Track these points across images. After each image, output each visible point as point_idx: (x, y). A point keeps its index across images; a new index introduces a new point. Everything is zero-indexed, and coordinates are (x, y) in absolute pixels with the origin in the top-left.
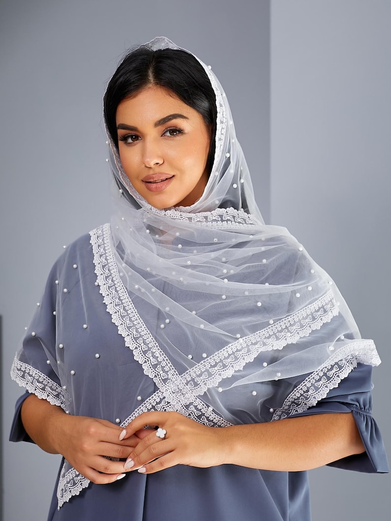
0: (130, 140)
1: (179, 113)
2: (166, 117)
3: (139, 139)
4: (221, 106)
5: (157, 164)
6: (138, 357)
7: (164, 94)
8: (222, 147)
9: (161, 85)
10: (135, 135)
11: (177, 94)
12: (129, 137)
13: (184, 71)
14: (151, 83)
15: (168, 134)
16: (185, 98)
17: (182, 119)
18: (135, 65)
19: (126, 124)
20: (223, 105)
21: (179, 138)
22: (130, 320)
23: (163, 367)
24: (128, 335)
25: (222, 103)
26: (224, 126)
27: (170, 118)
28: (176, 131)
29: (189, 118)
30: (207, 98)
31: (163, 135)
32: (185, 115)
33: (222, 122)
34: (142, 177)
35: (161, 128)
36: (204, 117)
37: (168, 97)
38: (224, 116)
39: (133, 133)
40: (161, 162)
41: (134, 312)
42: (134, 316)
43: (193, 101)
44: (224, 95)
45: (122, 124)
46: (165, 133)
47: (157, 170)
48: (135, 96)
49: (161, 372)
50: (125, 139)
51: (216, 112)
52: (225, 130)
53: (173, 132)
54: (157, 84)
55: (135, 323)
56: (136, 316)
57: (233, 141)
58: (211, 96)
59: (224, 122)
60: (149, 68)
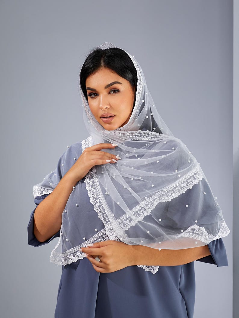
0: (93, 96)
1: (117, 81)
4: (140, 76)
5: (107, 108)
6: (96, 209)
7: (109, 72)
8: (140, 97)
10: (95, 94)
11: (116, 72)
12: (92, 94)
14: (102, 67)
15: (112, 92)
16: (120, 74)
17: (118, 84)
21: (118, 95)
24: (92, 197)
25: (140, 74)
26: (141, 86)
27: (112, 84)
28: (116, 91)
29: (122, 83)
30: (131, 73)
31: (109, 93)
32: (120, 82)
33: (140, 84)
34: (100, 115)
35: (108, 89)
36: (130, 82)
37: (111, 73)
38: (141, 81)
39: (94, 92)
40: (108, 107)
41: (97, 184)
42: (97, 186)
43: (124, 75)
45: (89, 87)
47: (107, 111)
48: (94, 73)
50: (90, 95)
51: (137, 80)
52: (142, 88)
53: (114, 91)
54: (105, 67)
55: (97, 190)
57: (147, 93)
58: (134, 71)
59: (141, 84)
60: (101, 59)
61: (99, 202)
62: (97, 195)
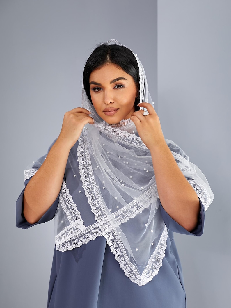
0: (97, 90)
1: (123, 77)
2: (116, 79)
3: (102, 89)
4: (142, 75)
5: (111, 102)
6: (90, 202)
7: (115, 67)
9: (114, 63)
10: (99, 88)
11: (122, 68)
12: (96, 88)
13: (125, 56)
14: (108, 62)
15: (117, 87)
16: (126, 70)
17: (124, 80)
18: (100, 53)
19: (95, 81)
20: (143, 75)
21: (122, 90)
22: (89, 180)
23: (101, 210)
25: (142, 73)
26: (143, 85)
27: (118, 79)
29: (127, 79)
31: (114, 88)
32: (125, 78)
34: (103, 109)
35: (113, 84)
36: (134, 79)
37: (117, 69)
38: (143, 80)
39: (99, 86)
40: (113, 101)
41: (92, 176)
42: (92, 179)
43: (129, 71)
44: (143, 69)
45: (93, 82)
46: (115, 87)
47: (111, 106)
48: (100, 68)
49: (100, 212)
50: (94, 89)
53: (119, 87)
54: (112, 62)
55: (92, 182)
56: (93, 179)
60: (107, 55)
61: (93, 196)
62: (91, 188)
